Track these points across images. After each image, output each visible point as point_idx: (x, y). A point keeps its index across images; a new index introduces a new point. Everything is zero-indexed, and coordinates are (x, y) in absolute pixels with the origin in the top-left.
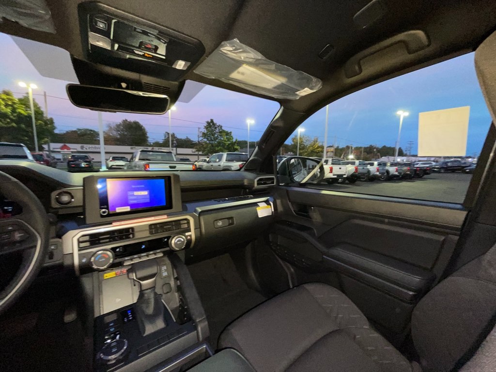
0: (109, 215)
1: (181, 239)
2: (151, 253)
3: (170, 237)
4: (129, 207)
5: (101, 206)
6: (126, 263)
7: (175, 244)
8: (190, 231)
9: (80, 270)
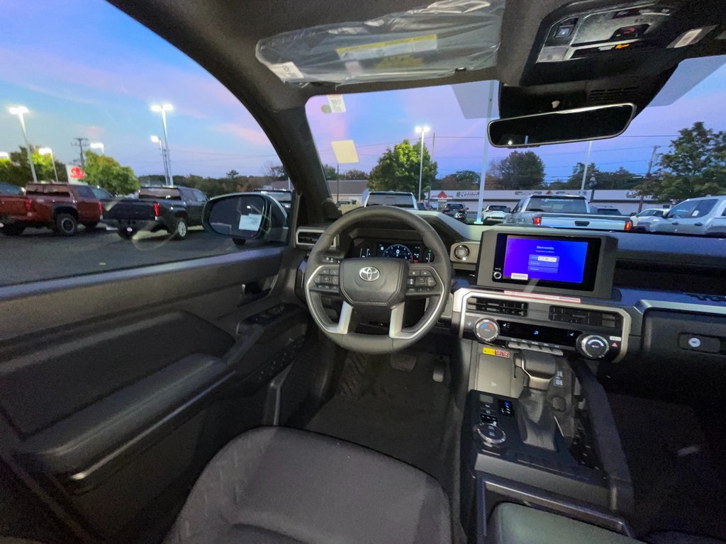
0: (502, 281)
1: (599, 342)
2: (546, 345)
3: (580, 333)
4: (527, 275)
5: (495, 267)
6: (511, 345)
7: (587, 344)
8: (620, 335)
9: (464, 332)
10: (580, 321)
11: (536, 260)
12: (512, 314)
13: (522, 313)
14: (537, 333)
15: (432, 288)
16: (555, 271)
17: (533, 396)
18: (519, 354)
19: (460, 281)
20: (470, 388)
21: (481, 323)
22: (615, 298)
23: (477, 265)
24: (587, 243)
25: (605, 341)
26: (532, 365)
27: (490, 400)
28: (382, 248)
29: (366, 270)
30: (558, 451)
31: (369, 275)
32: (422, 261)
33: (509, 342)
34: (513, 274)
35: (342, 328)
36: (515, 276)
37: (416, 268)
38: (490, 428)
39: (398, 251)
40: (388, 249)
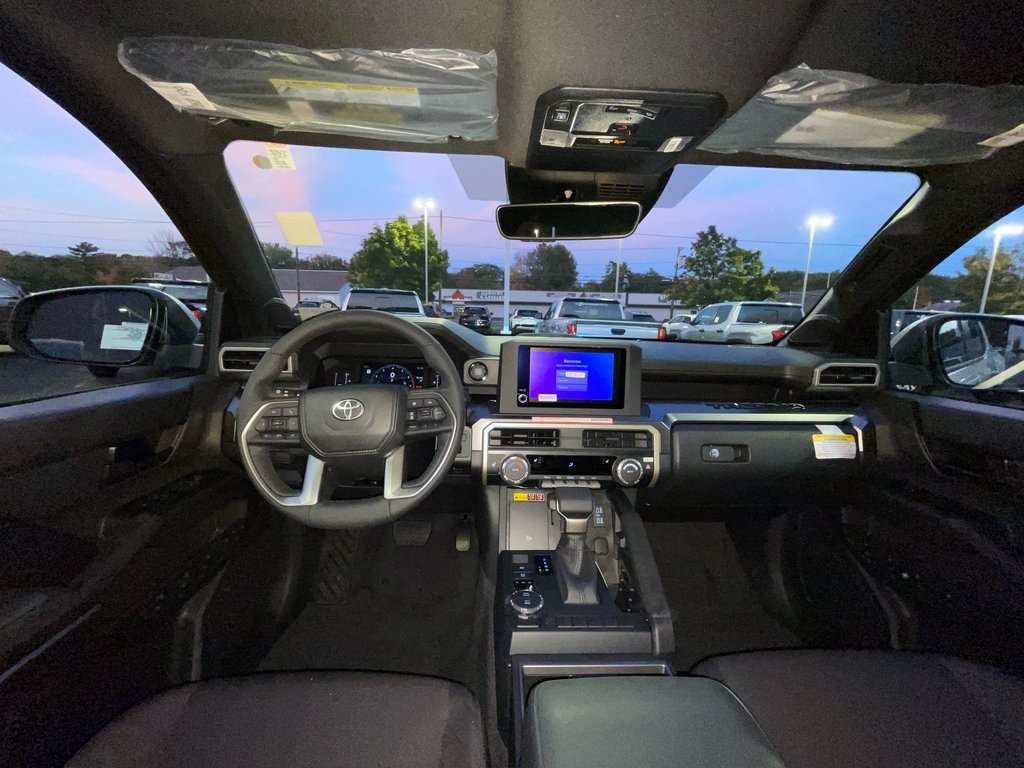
0: (528, 404)
1: (633, 465)
2: (582, 478)
3: (615, 458)
4: (555, 396)
5: (519, 388)
6: (545, 485)
7: (622, 471)
8: (651, 454)
9: (488, 477)
10: (614, 444)
11: (564, 377)
12: (543, 445)
13: (554, 443)
14: (571, 465)
15: (440, 422)
16: (585, 388)
17: (571, 543)
18: (553, 494)
19: (478, 409)
20: (501, 548)
21: (508, 461)
22: (645, 415)
23: (498, 386)
24: (613, 355)
25: (639, 463)
26: (569, 505)
27: (524, 559)
28: (369, 372)
29: (342, 405)
30: (601, 602)
31: (348, 411)
32: (428, 385)
33: (543, 480)
34: (540, 395)
35: (309, 496)
36: (543, 398)
37: (417, 396)
38: (525, 595)
39: (392, 375)
40: (378, 371)
